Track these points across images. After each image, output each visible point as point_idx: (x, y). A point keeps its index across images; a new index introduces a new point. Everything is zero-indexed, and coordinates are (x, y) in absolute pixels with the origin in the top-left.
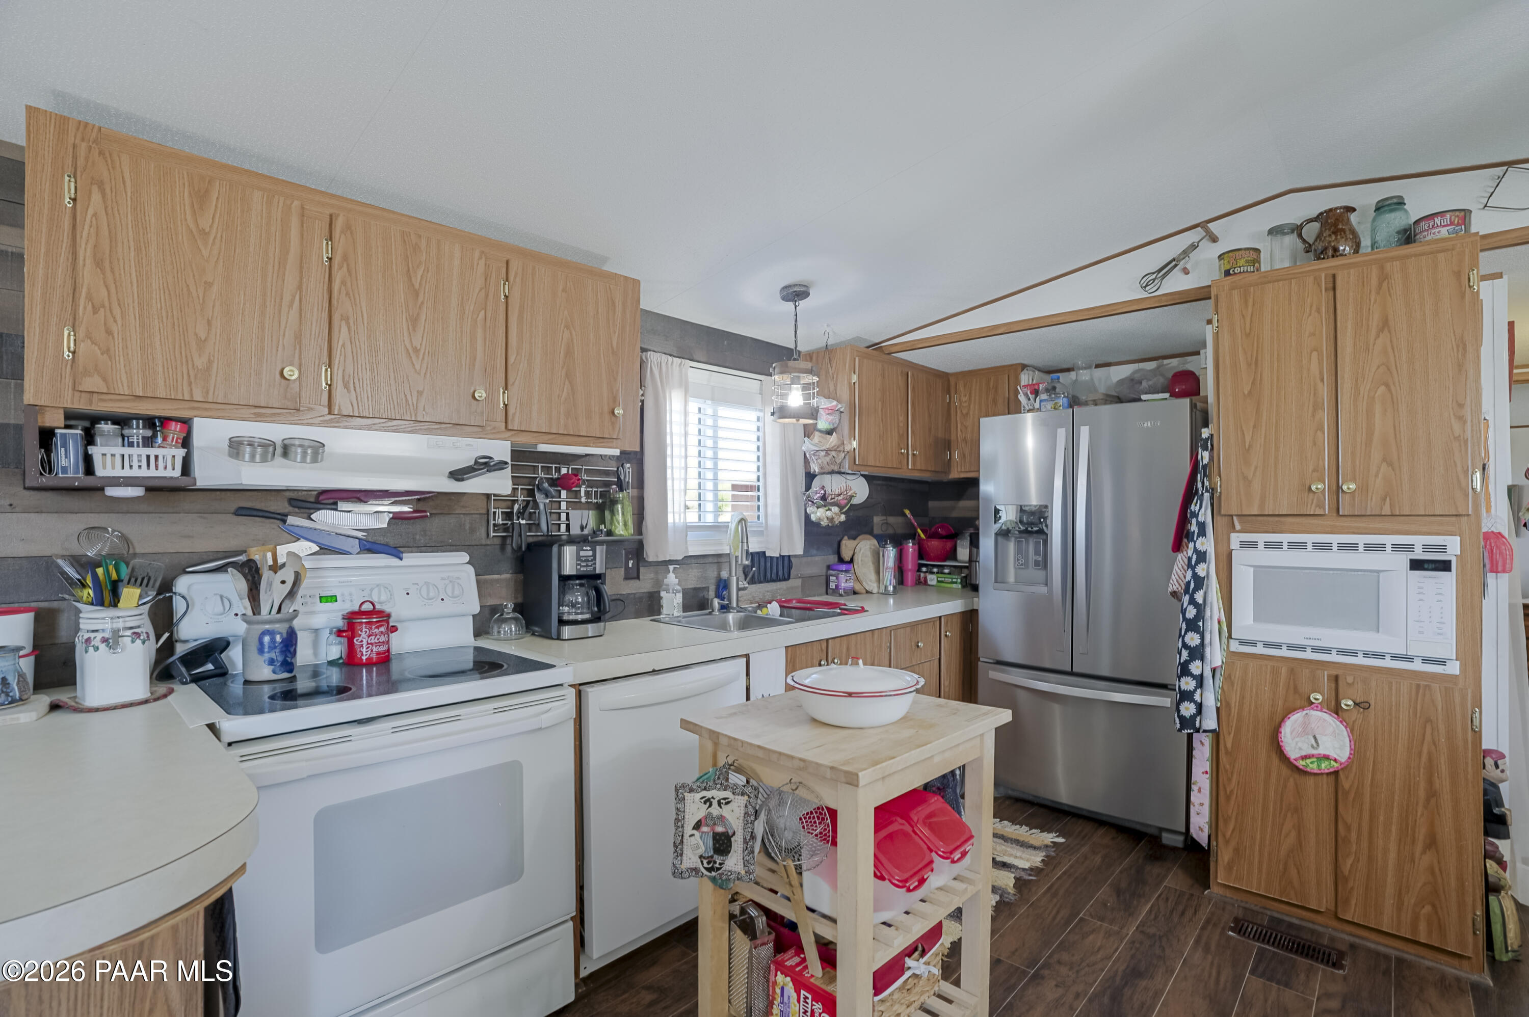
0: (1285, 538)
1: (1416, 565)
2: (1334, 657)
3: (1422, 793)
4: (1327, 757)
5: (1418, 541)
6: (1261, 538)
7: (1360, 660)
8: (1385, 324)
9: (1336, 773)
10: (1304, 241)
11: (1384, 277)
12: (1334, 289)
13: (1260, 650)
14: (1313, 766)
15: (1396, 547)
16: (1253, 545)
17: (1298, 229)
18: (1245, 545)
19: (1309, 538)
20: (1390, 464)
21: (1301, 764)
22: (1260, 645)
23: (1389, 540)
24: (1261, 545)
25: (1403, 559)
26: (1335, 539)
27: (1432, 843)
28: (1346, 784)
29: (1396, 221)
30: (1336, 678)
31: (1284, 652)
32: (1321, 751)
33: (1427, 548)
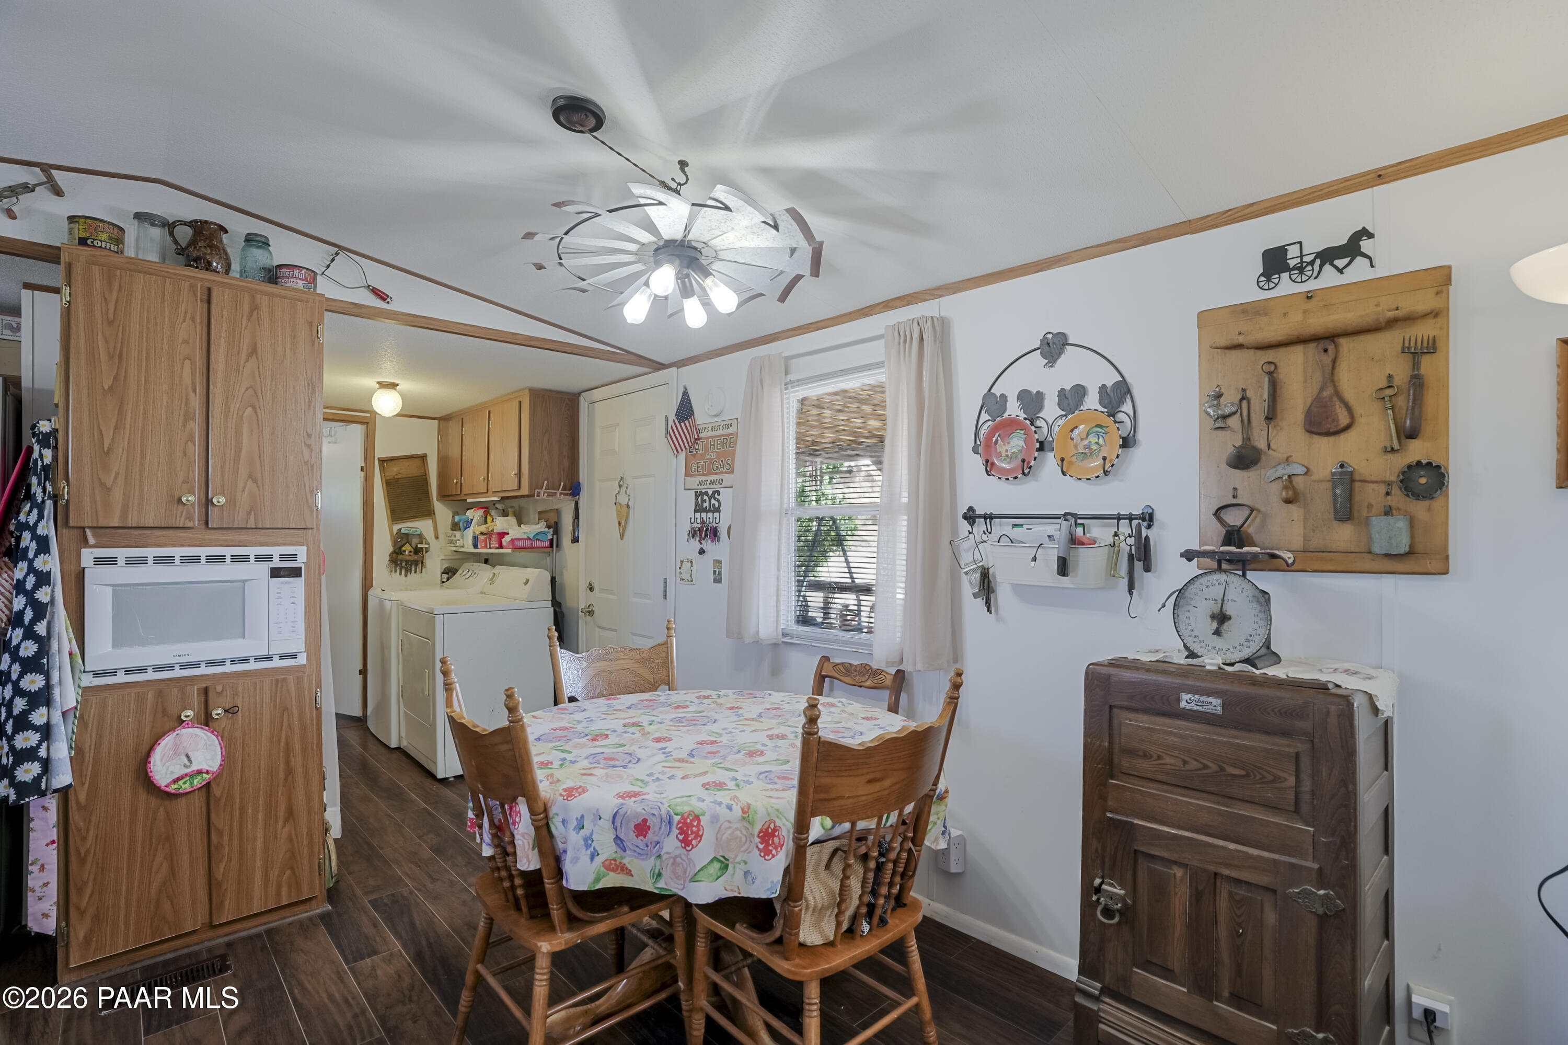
0: (150, 552)
1: (276, 573)
2: (203, 670)
3: (281, 775)
4: (200, 772)
5: (276, 551)
6: (121, 553)
7: (228, 668)
8: (253, 351)
9: (208, 785)
10: (176, 242)
11: (254, 308)
12: (209, 302)
13: (121, 678)
14: (185, 786)
15: (260, 558)
16: (112, 561)
17: (170, 227)
18: (99, 561)
19: (178, 552)
20: (255, 481)
21: (173, 788)
22: (121, 674)
23: (252, 551)
24: (121, 561)
25: (265, 567)
26: (203, 552)
27: (290, 814)
28: (216, 791)
29: (259, 257)
30: (206, 691)
31: (150, 675)
32: (195, 767)
33: (283, 557)
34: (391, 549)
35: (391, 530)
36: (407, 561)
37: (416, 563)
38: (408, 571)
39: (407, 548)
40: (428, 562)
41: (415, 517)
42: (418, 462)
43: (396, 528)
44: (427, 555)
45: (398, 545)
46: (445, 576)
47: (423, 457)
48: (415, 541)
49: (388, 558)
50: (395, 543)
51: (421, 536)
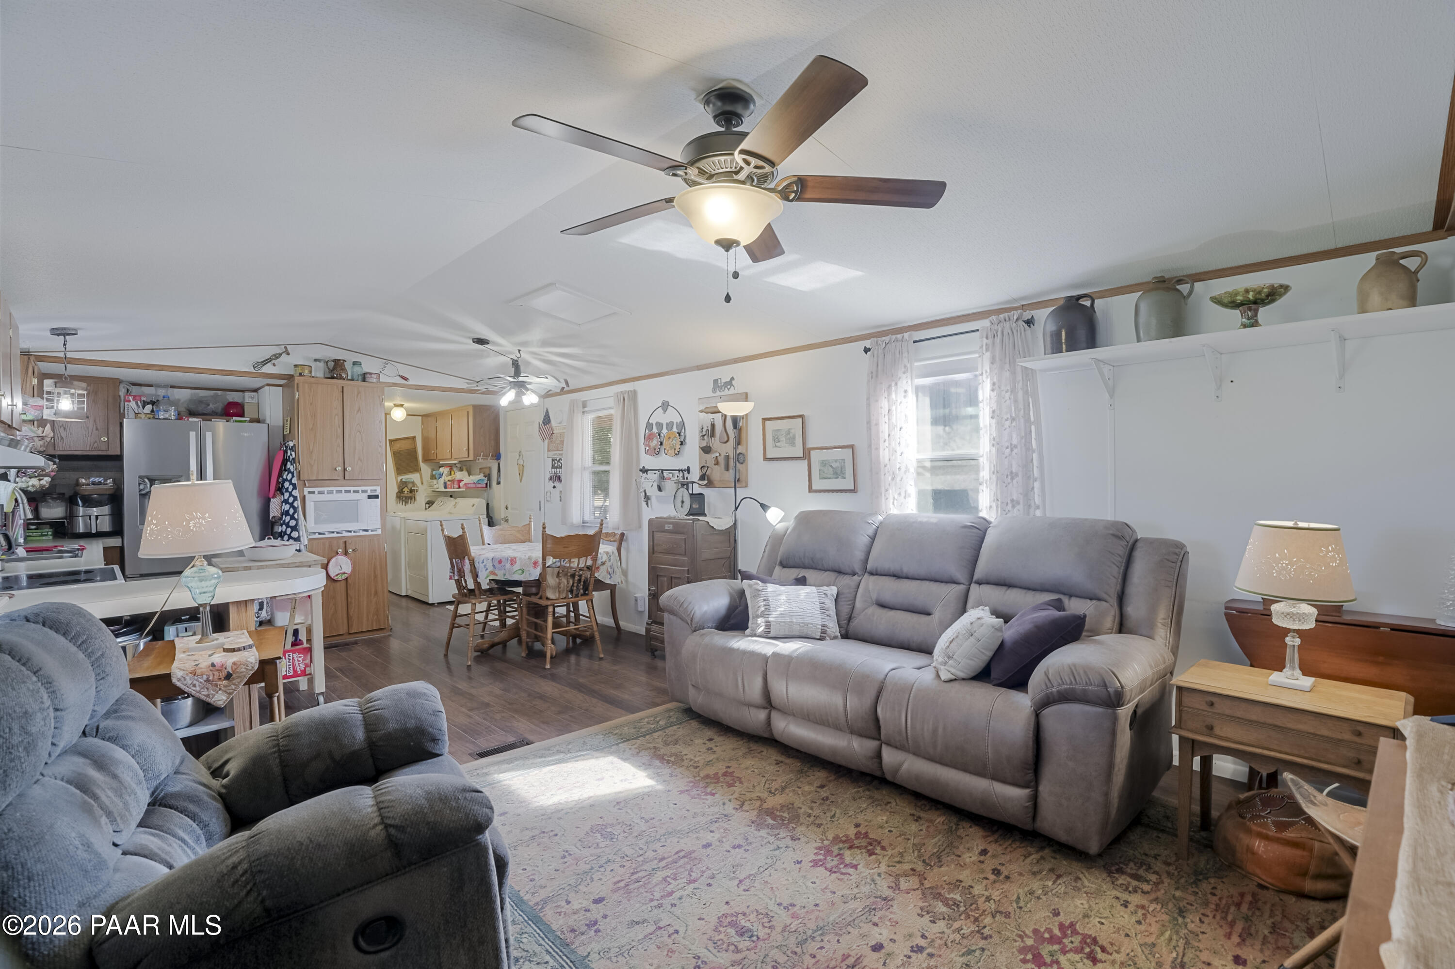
0: (326, 489)
1: (370, 497)
2: (344, 534)
3: (373, 578)
4: (344, 573)
5: (369, 488)
6: (316, 490)
7: (353, 534)
8: (359, 410)
9: (347, 578)
10: (328, 368)
11: (359, 393)
12: (343, 392)
13: (317, 536)
14: (340, 578)
15: (363, 491)
16: (313, 492)
17: (327, 362)
18: (310, 492)
19: (334, 489)
20: (361, 461)
21: (335, 578)
22: (317, 534)
23: (360, 488)
24: (316, 492)
25: (366, 495)
26: (343, 489)
27: (376, 593)
28: (350, 581)
29: (358, 370)
30: (345, 542)
31: (327, 536)
32: (343, 571)
33: (372, 491)
34: (396, 490)
35: (397, 480)
36: (406, 497)
37: (411, 498)
38: (406, 503)
39: (406, 490)
40: (417, 497)
41: (410, 472)
42: (411, 441)
43: (399, 478)
44: (417, 494)
45: (401, 488)
46: (427, 505)
47: (414, 438)
48: (410, 486)
49: (395, 495)
50: (399, 487)
51: (413, 483)
